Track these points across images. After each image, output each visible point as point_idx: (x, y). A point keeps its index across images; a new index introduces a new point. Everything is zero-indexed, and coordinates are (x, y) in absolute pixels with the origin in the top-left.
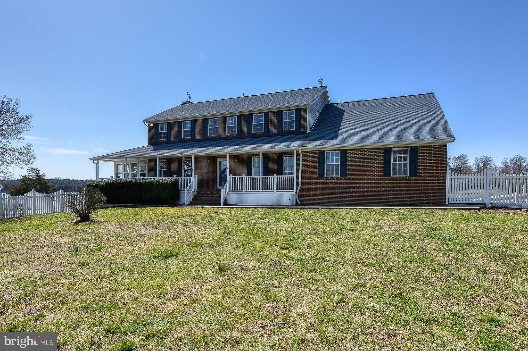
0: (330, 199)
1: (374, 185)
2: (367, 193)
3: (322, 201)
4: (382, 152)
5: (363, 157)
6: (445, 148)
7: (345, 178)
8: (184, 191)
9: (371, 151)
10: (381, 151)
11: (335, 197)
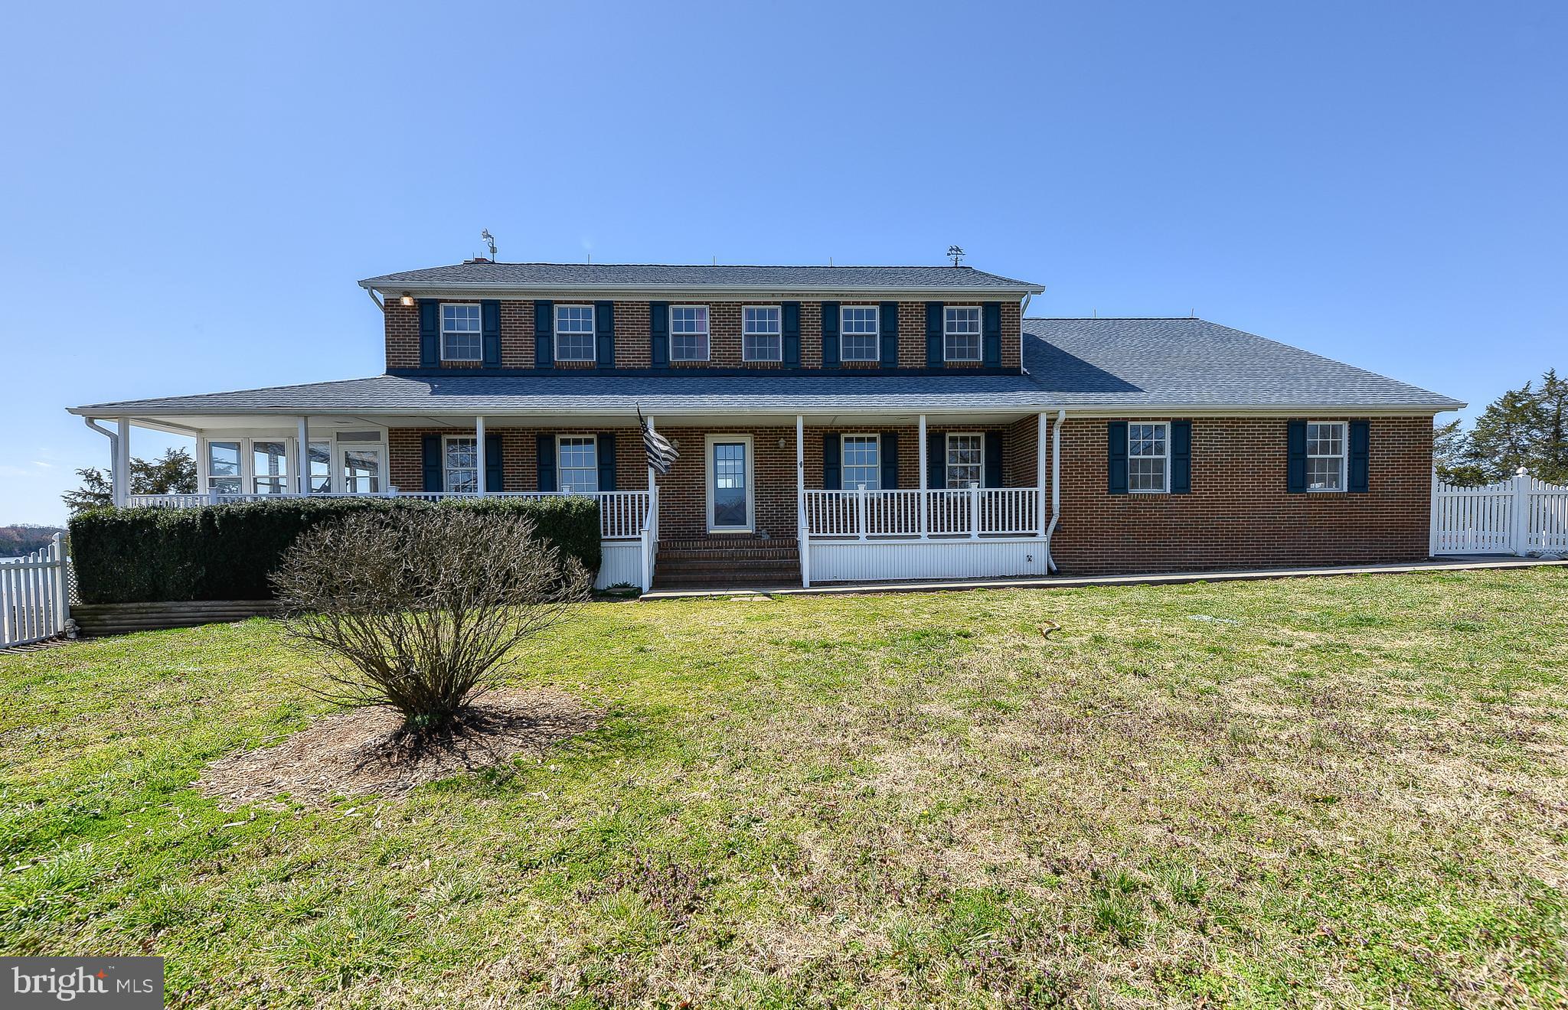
0: (1143, 553)
1: (1263, 514)
2: (1246, 535)
3: (1122, 560)
4: (1283, 430)
5: (1233, 441)
6: (1429, 426)
7: (1186, 497)
8: (640, 539)
9: (1255, 427)
10: (1280, 426)
11: (1159, 549)
